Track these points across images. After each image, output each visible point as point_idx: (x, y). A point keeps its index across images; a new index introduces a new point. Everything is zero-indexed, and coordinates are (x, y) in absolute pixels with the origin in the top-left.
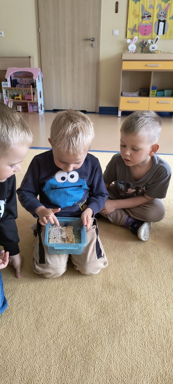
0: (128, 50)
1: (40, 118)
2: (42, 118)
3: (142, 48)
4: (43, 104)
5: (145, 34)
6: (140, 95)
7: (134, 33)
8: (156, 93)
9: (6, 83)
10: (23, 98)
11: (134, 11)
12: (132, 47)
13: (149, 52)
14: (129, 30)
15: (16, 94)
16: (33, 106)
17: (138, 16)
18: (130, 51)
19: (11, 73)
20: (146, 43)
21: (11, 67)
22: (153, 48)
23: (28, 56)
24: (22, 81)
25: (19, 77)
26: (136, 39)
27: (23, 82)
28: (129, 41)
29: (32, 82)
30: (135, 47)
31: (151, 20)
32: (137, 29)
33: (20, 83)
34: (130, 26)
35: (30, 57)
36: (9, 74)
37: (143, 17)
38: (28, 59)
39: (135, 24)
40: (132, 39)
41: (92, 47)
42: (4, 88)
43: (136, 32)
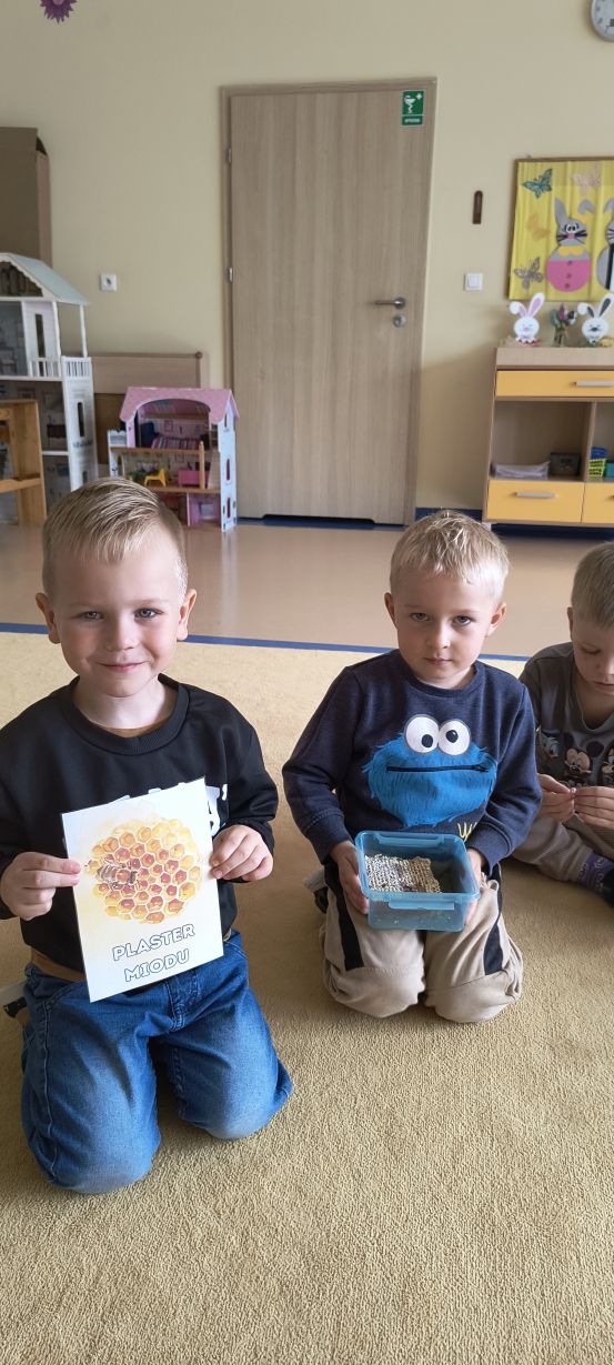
0: (515, 336)
1: (225, 542)
2: (229, 542)
3: (560, 330)
4: (234, 499)
5: (567, 287)
6: (553, 474)
7: (534, 284)
8: (603, 468)
9: (122, 433)
10: (171, 481)
11: (534, 217)
12: (527, 325)
14: (516, 274)
15: (147, 466)
16: (200, 504)
17: (546, 233)
18: (517, 339)
19: (137, 403)
20: (573, 313)
21: (140, 385)
22: (595, 329)
23: (195, 352)
24: (169, 428)
25: (160, 416)
26: (538, 300)
27: (172, 431)
28: (515, 308)
29: (202, 433)
30: (535, 326)
31: (587, 246)
32: (541, 270)
33: (163, 433)
34: (521, 261)
35: (198, 356)
36: (133, 407)
37: (561, 238)
38: (194, 360)
39: (533, 258)
40: (525, 301)
41: (396, 325)
42: (112, 449)
43: (540, 281)
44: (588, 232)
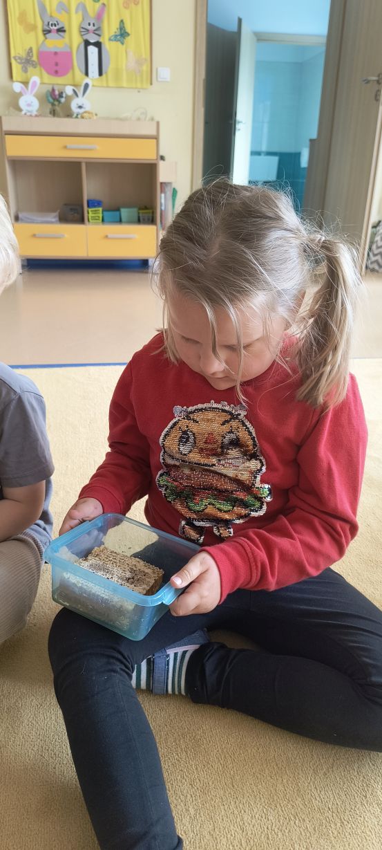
0: (20, 109)
3: (53, 104)
5: (56, 73)
6: (64, 219)
7: (30, 69)
8: (101, 215)
12: (29, 102)
13: (69, 115)
14: (16, 60)
18: (23, 113)
20: (62, 93)
22: (80, 107)
30: (36, 103)
32: (35, 58)
34: (18, 50)
37: (46, 32)
43: (35, 67)
44: (66, 28)
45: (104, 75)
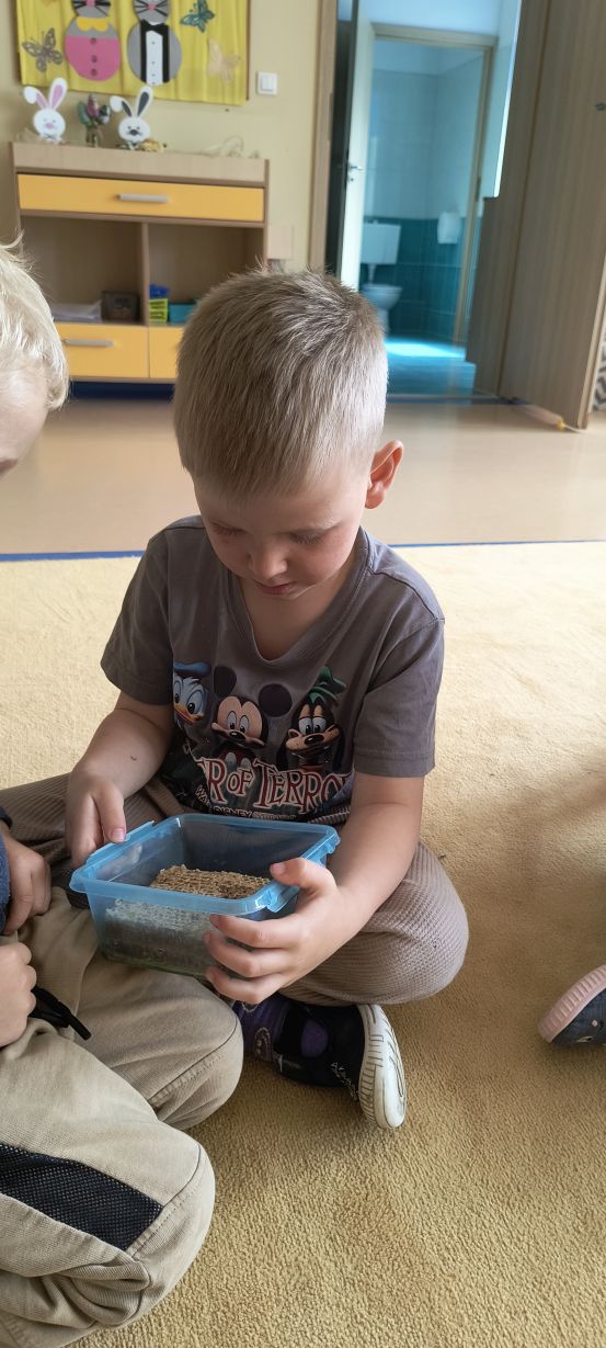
3: (90, 128)
5: (94, 74)
6: (108, 317)
7: (51, 66)
8: (165, 311)
12: (49, 121)
13: (119, 144)
14: (27, 49)
18: (40, 137)
20: (105, 107)
26: (59, 89)
30: (60, 124)
32: (58, 48)
34: (30, 32)
37: (78, 4)
39: (46, 30)
43: (59, 63)
45: (172, 81)
